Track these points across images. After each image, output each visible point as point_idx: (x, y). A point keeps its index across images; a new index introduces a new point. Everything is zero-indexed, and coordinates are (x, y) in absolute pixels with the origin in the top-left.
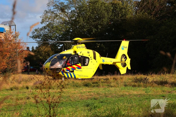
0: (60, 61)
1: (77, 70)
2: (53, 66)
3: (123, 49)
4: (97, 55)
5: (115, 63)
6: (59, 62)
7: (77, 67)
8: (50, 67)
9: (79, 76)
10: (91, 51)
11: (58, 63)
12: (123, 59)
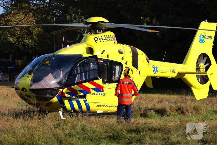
2: (38, 83)
3: (202, 41)
4: (142, 56)
6: (52, 73)
8: (31, 85)
9: (98, 106)
10: (127, 49)
11: (50, 75)
12: (202, 65)
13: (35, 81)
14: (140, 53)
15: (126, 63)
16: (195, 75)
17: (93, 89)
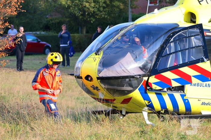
0: (137, 52)
1: (195, 85)
2: (111, 68)
6: (132, 53)
7: (198, 74)
8: (99, 71)
9: (203, 104)
11: (129, 56)
13: (105, 64)
17: (195, 77)
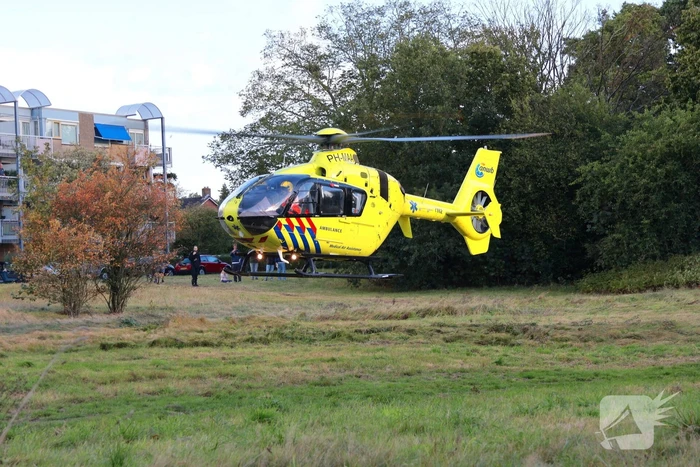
1: (324, 228)
2: (250, 209)
3: (479, 175)
4: (394, 184)
5: (452, 216)
8: (239, 213)
9: (331, 246)
10: (373, 173)
12: (479, 207)
13: (245, 206)
14: (391, 179)
15: (372, 191)
16: (469, 218)
